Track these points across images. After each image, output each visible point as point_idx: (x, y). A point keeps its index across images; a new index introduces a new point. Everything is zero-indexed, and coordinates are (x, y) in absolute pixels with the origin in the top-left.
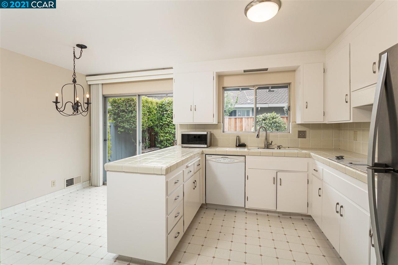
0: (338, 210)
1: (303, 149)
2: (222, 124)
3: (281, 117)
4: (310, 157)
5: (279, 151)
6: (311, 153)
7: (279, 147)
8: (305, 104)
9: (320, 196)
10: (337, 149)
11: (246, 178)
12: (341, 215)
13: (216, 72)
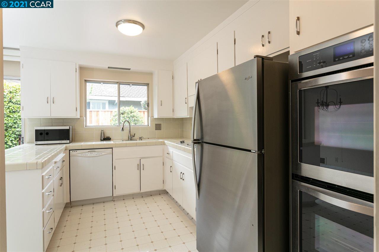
0: (181, 177)
1: (159, 138)
2: (85, 118)
3: (139, 111)
4: (164, 144)
5: (140, 141)
6: (165, 141)
7: (141, 139)
8: (160, 102)
9: (171, 172)
10: (182, 137)
11: (113, 168)
12: (183, 180)
13: (79, 64)
